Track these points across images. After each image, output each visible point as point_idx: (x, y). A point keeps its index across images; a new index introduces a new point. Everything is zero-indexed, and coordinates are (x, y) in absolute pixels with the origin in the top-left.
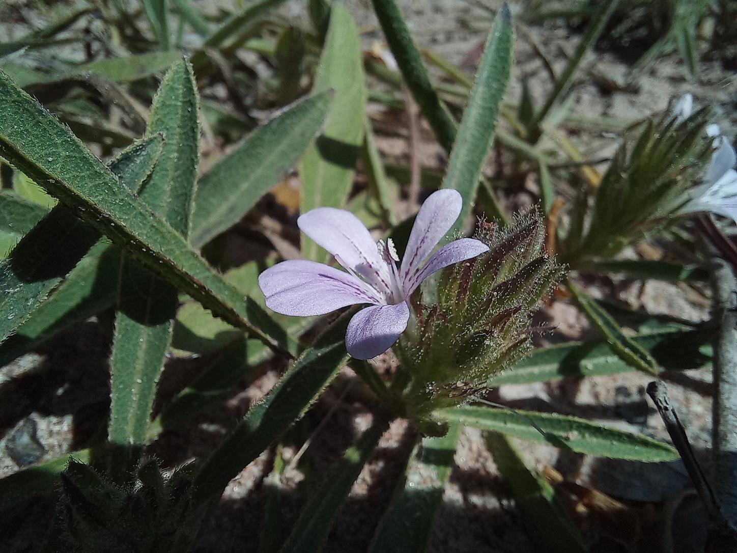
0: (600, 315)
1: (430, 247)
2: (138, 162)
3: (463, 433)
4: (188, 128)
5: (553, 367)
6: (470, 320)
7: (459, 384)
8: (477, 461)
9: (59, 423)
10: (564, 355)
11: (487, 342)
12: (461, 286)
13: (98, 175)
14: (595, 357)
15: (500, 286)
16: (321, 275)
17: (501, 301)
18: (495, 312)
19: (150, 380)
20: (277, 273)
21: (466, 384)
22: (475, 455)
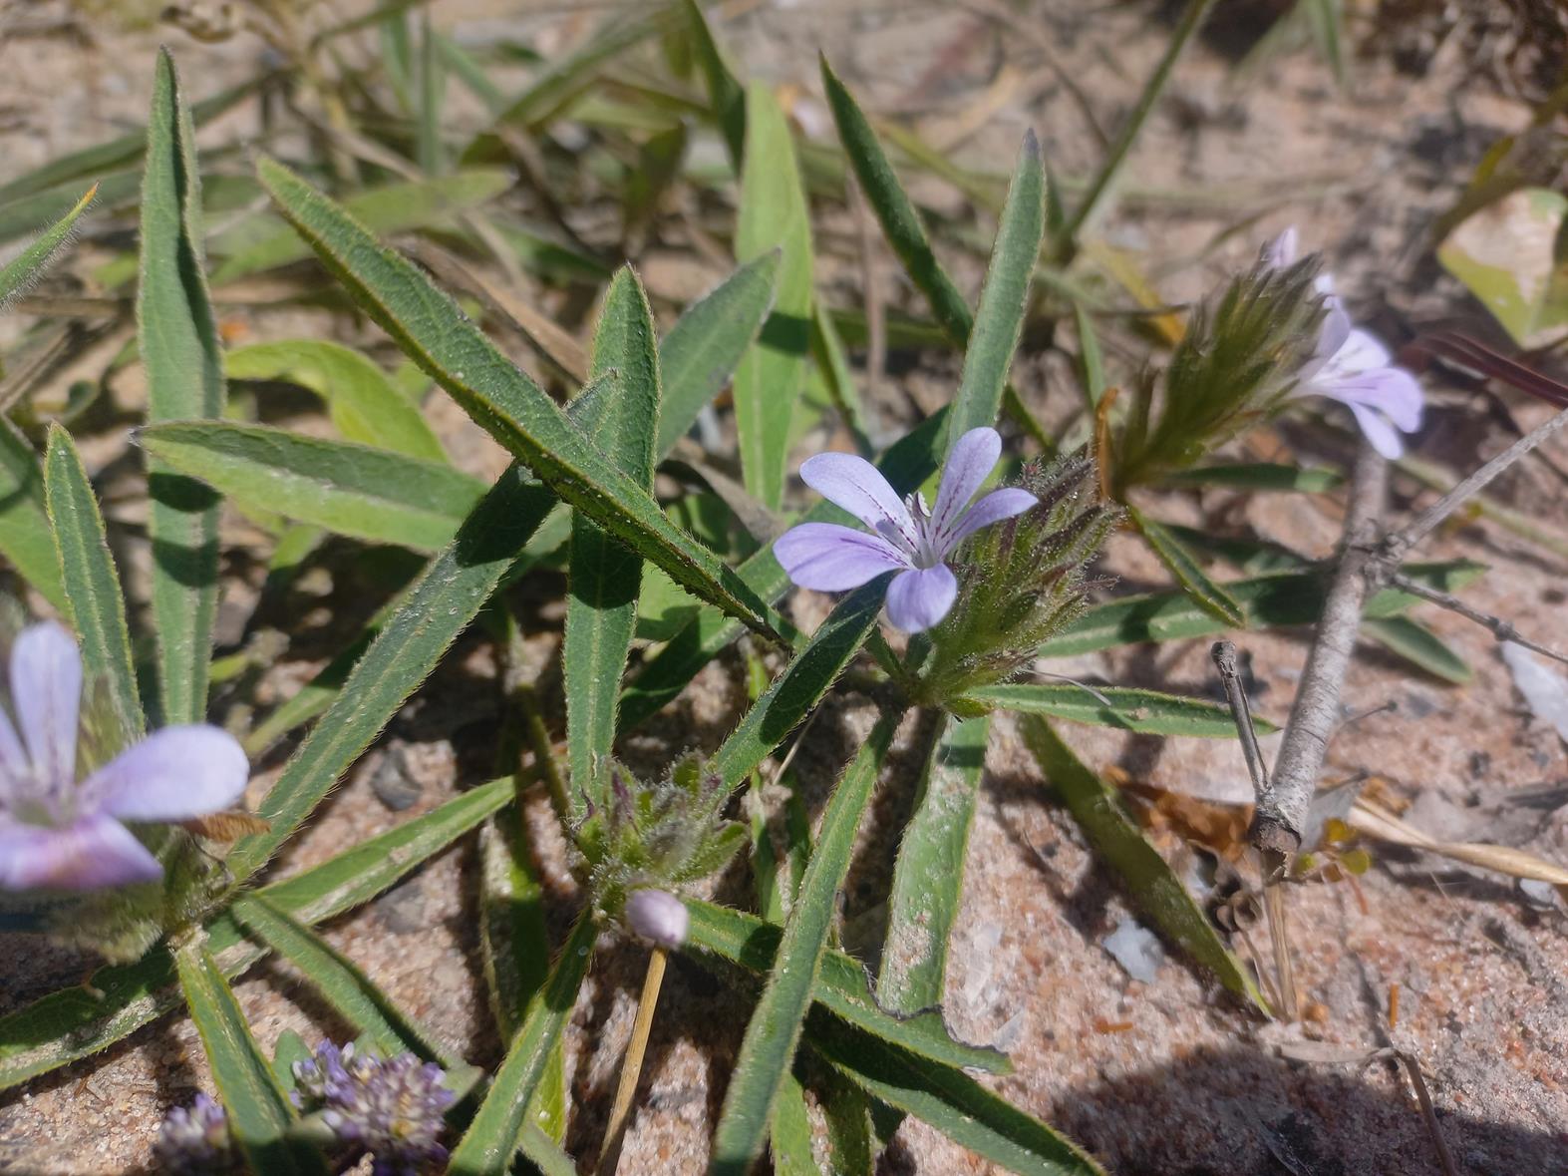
0: (1177, 552)
1: (965, 500)
2: (587, 407)
3: (992, 727)
4: (639, 356)
5: (1111, 630)
6: (1017, 580)
7: (1006, 654)
8: (1013, 761)
9: (432, 752)
10: (1127, 612)
11: (1038, 603)
12: (1003, 541)
13: (567, 435)
14: (1171, 613)
15: (1049, 540)
16: (844, 540)
17: (1052, 557)
18: (1043, 569)
19: (610, 679)
20: (793, 542)
21: (1013, 653)
22: (1011, 754)
